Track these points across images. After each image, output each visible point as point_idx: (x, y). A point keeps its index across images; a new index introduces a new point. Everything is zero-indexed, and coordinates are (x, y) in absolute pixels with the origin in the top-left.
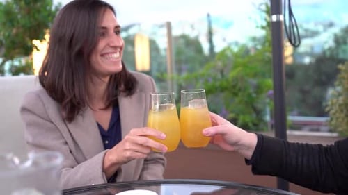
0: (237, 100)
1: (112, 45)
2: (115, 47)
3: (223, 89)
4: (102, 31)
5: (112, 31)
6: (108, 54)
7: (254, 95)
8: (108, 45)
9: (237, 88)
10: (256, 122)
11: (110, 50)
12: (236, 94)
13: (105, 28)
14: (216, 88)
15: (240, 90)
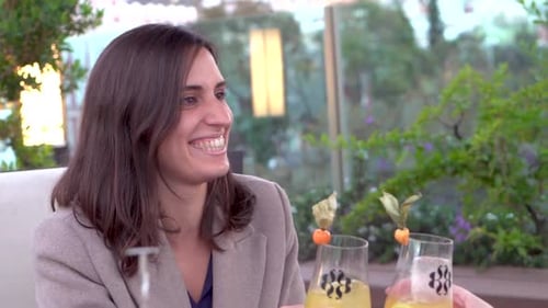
0: (492, 192)
1: (211, 121)
2: (217, 126)
3: (458, 169)
4: (190, 94)
5: (211, 95)
6: (202, 139)
7: (531, 182)
8: (203, 121)
9: (492, 166)
10: (535, 245)
11: (207, 132)
12: (489, 181)
13: (197, 88)
14: (443, 168)
15: (497, 171)
